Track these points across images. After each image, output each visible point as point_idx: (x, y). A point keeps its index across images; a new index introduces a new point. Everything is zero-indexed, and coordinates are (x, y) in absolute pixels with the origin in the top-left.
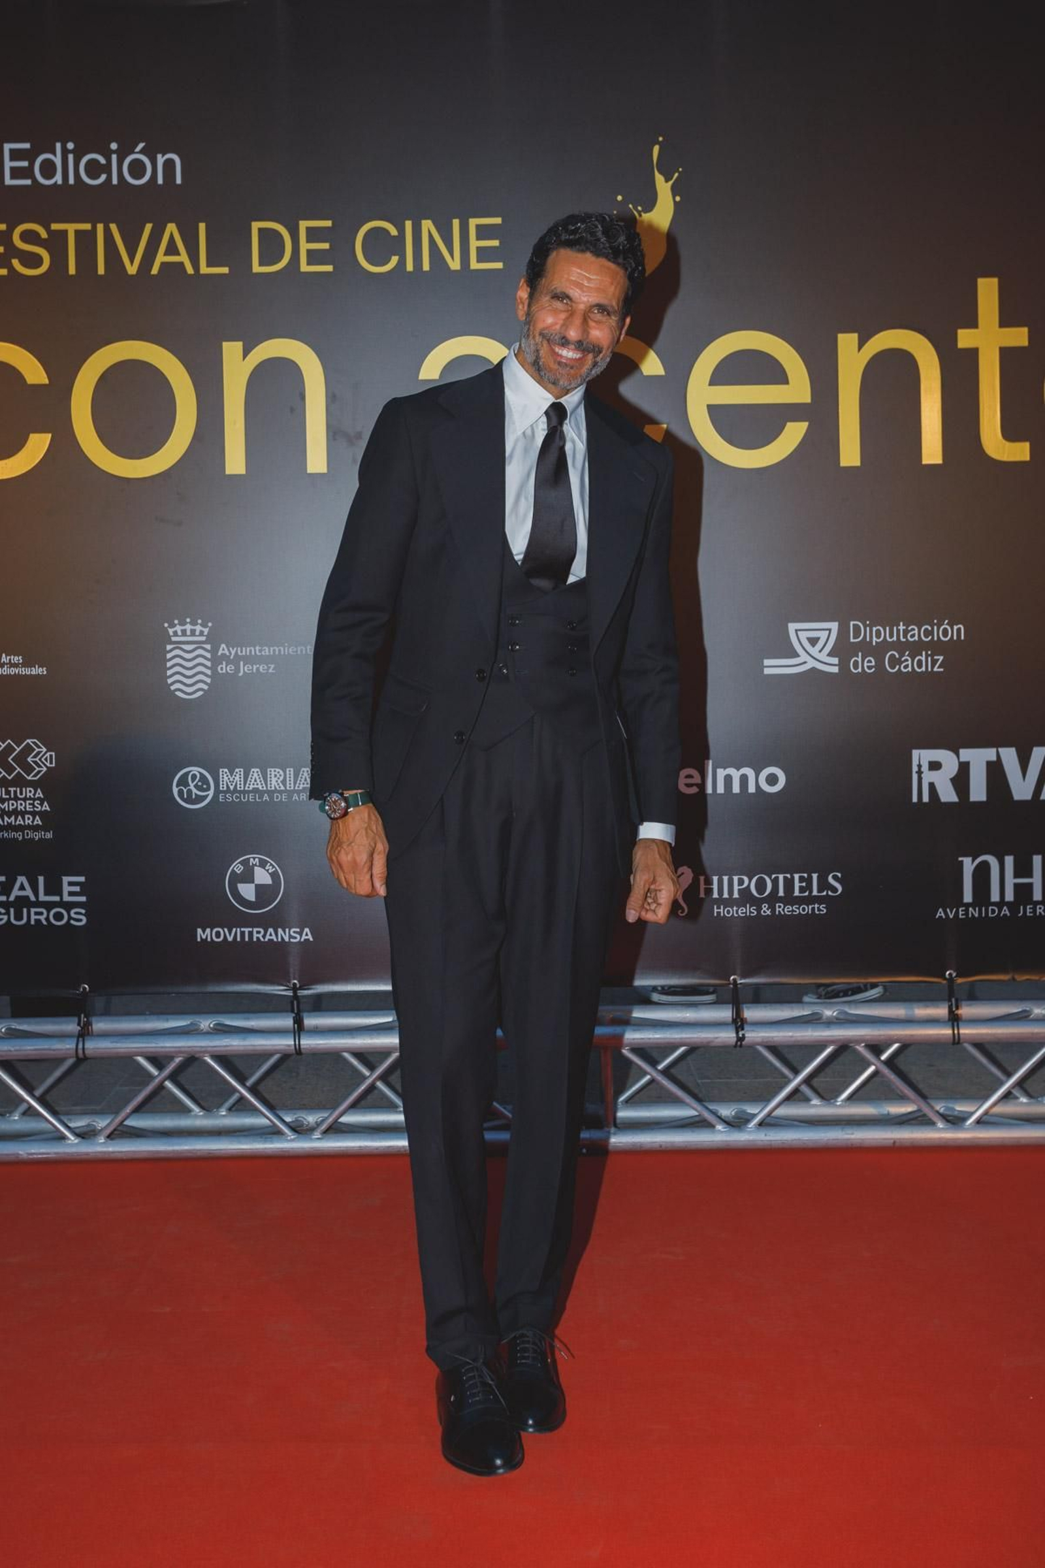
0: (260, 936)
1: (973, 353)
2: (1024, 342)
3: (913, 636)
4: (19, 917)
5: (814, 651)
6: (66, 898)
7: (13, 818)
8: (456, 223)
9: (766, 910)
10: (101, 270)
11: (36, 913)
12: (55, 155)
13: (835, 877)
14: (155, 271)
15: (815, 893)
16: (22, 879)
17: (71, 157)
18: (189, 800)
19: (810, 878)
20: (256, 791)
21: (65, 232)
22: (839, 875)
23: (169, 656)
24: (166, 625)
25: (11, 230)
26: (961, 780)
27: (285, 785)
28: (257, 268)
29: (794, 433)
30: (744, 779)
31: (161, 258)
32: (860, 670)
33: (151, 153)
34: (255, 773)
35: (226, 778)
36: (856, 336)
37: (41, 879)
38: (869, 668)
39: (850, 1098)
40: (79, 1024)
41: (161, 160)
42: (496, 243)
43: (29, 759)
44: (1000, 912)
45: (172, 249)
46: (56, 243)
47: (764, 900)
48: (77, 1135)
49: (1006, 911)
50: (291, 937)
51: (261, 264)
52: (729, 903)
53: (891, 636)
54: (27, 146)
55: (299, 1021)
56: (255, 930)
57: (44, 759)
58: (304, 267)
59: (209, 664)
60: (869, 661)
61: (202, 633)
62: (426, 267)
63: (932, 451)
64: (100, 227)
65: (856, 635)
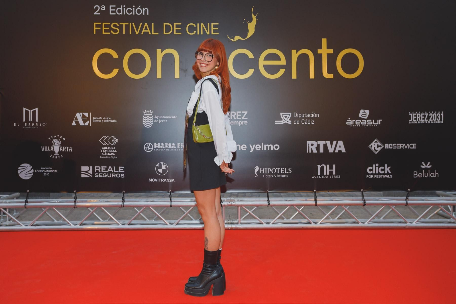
0: (163, 180)
1: (321, 55)
2: (332, 52)
3: (308, 116)
4: (109, 175)
5: (286, 119)
6: (120, 171)
7: (108, 154)
8: (209, 24)
9: (275, 176)
10: (130, 33)
11: (113, 175)
12: (121, 8)
13: (290, 169)
14: (142, 33)
15: (286, 172)
16: (110, 167)
17: (124, 9)
18: (147, 150)
19: (284, 170)
20: (162, 148)
21: (123, 25)
22: (291, 168)
23: (144, 118)
24: (143, 111)
25: (111, 24)
26: (318, 148)
27: (169, 147)
28: (165, 33)
29: (282, 71)
30: (270, 147)
31: (144, 31)
32: (296, 123)
33: (142, 8)
34: (162, 144)
35: (156, 145)
36: (296, 50)
37: (114, 167)
38: (298, 123)
39: (293, 219)
40: (122, 199)
41: (144, 9)
42: (217, 29)
43: (112, 141)
44: (326, 177)
45: (146, 29)
46: (121, 27)
47: (275, 174)
48: (122, 224)
49: (327, 177)
50: (170, 181)
51: (165, 32)
52: (267, 174)
53: (303, 116)
54: (115, 6)
55: (171, 200)
56: (162, 179)
57: (115, 141)
58: (175, 33)
59: (152, 120)
60: (298, 121)
61: (151, 113)
62: (202, 33)
63: (312, 76)
64: (130, 24)
65: (295, 116)
